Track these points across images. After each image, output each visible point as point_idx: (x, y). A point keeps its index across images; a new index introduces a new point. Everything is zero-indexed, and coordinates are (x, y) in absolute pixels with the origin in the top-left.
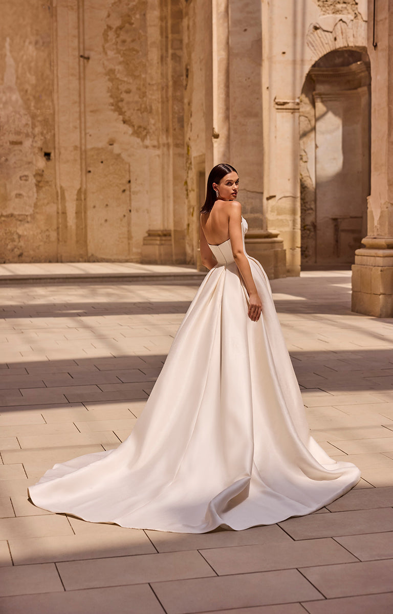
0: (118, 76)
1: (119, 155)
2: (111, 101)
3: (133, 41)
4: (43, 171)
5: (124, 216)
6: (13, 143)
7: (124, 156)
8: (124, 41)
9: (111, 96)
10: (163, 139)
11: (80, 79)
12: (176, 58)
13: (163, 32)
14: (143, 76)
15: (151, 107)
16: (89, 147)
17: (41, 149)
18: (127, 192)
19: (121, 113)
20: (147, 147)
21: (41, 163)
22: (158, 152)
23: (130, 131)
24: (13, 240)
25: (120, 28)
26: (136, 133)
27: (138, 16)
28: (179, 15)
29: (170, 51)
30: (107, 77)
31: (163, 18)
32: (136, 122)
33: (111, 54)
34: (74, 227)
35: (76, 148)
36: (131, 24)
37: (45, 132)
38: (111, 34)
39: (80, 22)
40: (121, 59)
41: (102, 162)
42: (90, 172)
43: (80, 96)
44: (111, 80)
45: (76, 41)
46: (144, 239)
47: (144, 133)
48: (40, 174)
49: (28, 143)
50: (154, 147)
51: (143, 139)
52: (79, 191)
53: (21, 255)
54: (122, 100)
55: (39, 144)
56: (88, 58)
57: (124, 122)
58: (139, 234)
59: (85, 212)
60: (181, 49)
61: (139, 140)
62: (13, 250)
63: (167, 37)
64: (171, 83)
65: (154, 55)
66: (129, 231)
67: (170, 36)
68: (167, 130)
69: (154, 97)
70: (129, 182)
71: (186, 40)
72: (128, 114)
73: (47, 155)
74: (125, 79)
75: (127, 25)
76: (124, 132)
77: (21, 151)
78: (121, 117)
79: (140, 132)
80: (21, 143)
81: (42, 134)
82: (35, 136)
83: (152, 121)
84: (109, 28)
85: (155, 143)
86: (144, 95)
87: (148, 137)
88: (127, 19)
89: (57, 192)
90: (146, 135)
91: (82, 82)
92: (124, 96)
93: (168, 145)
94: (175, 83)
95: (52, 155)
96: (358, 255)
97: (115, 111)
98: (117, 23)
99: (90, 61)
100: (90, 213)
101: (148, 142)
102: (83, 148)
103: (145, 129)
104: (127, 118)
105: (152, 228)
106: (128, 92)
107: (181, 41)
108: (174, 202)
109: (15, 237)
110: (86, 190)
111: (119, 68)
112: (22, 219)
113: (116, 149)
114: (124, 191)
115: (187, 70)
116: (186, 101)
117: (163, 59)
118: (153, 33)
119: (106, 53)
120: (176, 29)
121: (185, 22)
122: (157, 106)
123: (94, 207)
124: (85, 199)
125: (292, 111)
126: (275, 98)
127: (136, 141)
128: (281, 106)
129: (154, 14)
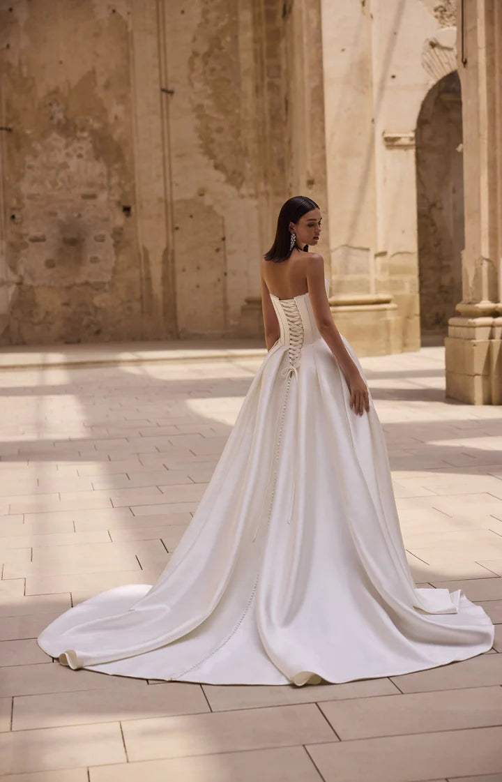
0: (208, 112)
1: (211, 208)
2: (201, 142)
3: (224, 69)
4: (122, 229)
5: (219, 280)
6: (86, 197)
7: (217, 208)
8: (213, 70)
9: (200, 137)
10: (262, 187)
11: (162, 117)
12: (273, 87)
13: (258, 57)
14: (237, 111)
15: (246, 148)
16: (175, 198)
17: (119, 203)
18: (221, 253)
19: (212, 156)
20: (243, 196)
21: (119, 219)
22: (254, 203)
23: (223, 177)
24: (88, 314)
25: (209, 54)
26: (230, 180)
27: (228, 39)
28: (276, 36)
29: (267, 80)
30: (195, 114)
31: (256, 40)
32: (230, 168)
33: (198, 86)
34: (160, 297)
35: (160, 200)
36: (220, 48)
37: (123, 182)
38: (198, 62)
39: (161, 48)
40: (210, 92)
41: (191, 216)
42: (177, 228)
43: (163, 138)
44: (198, 117)
45: (157, 70)
46: (243, 308)
47: (239, 180)
48: (118, 233)
49: (103, 197)
50: (251, 196)
51: (238, 187)
52: (166, 252)
53: (98, 332)
54: (212, 141)
55: (117, 197)
56: (171, 93)
57: (216, 167)
58: (237, 302)
59: (174, 277)
60: (279, 76)
61: (234, 189)
62: (88, 326)
63: (262, 63)
64: (268, 118)
65: (248, 85)
66: (225, 300)
67: (266, 61)
68: (265, 176)
69: (249, 136)
70: (224, 239)
71: (284, 67)
72: (220, 158)
73: (127, 210)
74: (216, 116)
75: (216, 51)
76: (215, 179)
77: (95, 206)
78: (212, 162)
79: (235, 178)
80: (94, 197)
81: (119, 184)
82: (110, 188)
83: (248, 166)
84: (195, 54)
85: (252, 191)
86: (238, 134)
87: (244, 184)
88: (215, 42)
89: (139, 255)
90: (241, 183)
91: (165, 121)
92: (215, 136)
93: (267, 194)
94: (273, 118)
95: (133, 210)
96: (451, 326)
97: (205, 154)
98: (203, 48)
99: (175, 95)
100: (180, 277)
101: (244, 191)
102: (169, 200)
103: (240, 174)
104: (219, 162)
105: (251, 295)
106: (220, 130)
107: (279, 67)
109: (91, 310)
110: (173, 252)
111: (208, 103)
112: (98, 287)
113: (208, 200)
114: (218, 250)
115: (287, 102)
116: (286, 139)
117: (257, 90)
118: (246, 58)
119: (192, 85)
120: (273, 53)
121: (282, 45)
122: (252, 147)
123: (184, 270)
124: (173, 261)
125: (405, 147)
126: (384, 133)
127: (231, 190)
128: (391, 142)
129: (246, 36)
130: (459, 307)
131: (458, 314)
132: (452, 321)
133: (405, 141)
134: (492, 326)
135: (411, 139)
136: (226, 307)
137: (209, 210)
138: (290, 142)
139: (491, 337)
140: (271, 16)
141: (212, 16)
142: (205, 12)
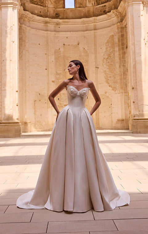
0: (107, 72)
1: (108, 96)
2: (105, 80)
3: (111, 62)
5: (110, 115)
7: (110, 97)
8: (109, 62)
9: (105, 79)
10: (121, 91)
11: (96, 74)
12: (124, 66)
13: (120, 59)
14: (115, 72)
15: (117, 82)
18: (111, 108)
19: (108, 84)
20: (116, 93)
22: (120, 95)
23: (111, 89)
26: (113, 90)
27: (112, 54)
28: (124, 53)
29: (122, 64)
30: (104, 73)
31: (119, 55)
32: (113, 86)
33: (105, 66)
34: (95, 119)
36: (111, 57)
38: (105, 60)
39: (96, 57)
40: (108, 68)
43: (96, 79)
44: (105, 74)
45: (95, 63)
46: (116, 122)
47: (115, 89)
50: (118, 93)
51: (115, 91)
54: (109, 80)
56: (98, 68)
58: (115, 120)
59: (99, 114)
60: (125, 63)
61: (114, 91)
63: (121, 60)
64: (122, 74)
65: (117, 65)
66: (112, 120)
67: (122, 59)
68: (122, 88)
69: (118, 78)
70: (112, 104)
71: (126, 61)
72: (110, 84)
74: (109, 73)
75: (109, 57)
76: (109, 89)
79: (114, 89)
83: (118, 86)
84: (104, 58)
85: (119, 92)
86: (115, 78)
87: (117, 90)
88: (109, 56)
90: (116, 90)
91: (97, 75)
92: (109, 78)
93: (122, 93)
94: (124, 74)
97: (106, 83)
98: (107, 57)
99: (99, 69)
101: (116, 92)
103: (116, 88)
104: (110, 85)
105: (119, 118)
106: (110, 77)
107: (125, 61)
108: (125, 110)
111: (107, 70)
113: (107, 94)
114: (110, 107)
115: (127, 69)
116: (127, 79)
117: (120, 67)
118: (117, 59)
119: (103, 66)
120: (123, 57)
121: (126, 55)
122: (119, 81)
123: (101, 112)
129: (117, 54)
136: (112, 122)
140: (123, 49)
141: (108, 49)
142: (107, 48)
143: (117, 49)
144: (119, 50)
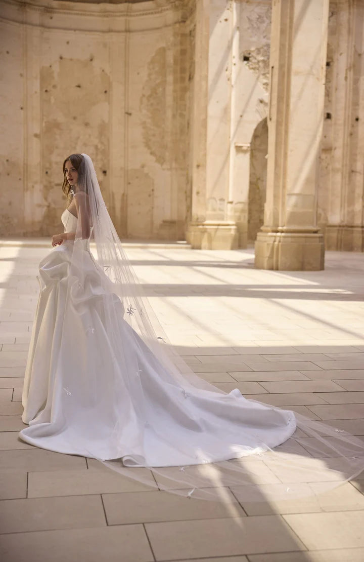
0: (148, 125)
2: (144, 140)
3: (158, 104)
4: (102, 182)
5: (149, 211)
7: (150, 174)
8: (152, 105)
9: (144, 138)
10: (174, 165)
11: (125, 126)
12: (182, 115)
13: (175, 99)
14: (163, 126)
15: (167, 145)
16: (129, 168)
17: (101, 169)
18: (152, 197)
19: (149, 148)
20: (164, 169)
21: (101, 177)
22: (170, 173)
23: (154, 158)
25: (150, 96)
26: (158, 161)
27: (161, 89)
28: (185, 90)
29: (179, 111)
30: (142, 126)
31: (175, 91)
32: (158, 155)
33: (144, 111)
34: (119, 217)
35: (121, 169)
36: (156, 94)
37: (103, 158)
38: (145, 100)
39: (126, 91)
40: (150, 115)
41: (137, 178)
42: (129, 183)
43: (125, 137)
44: (144, 128)
45: (123, 102)
46: (161, 225)
50: (168, 169)
51: (162, 164)
52: (123, 195)
54: (150, 140)
55: (100, 166)
56: (130, 114)
57: (151, 153)
58: (158, 222)
59: (126, 208)
60: (185, 110)
63: (177, 103)
64: (178, 131)
65: (169, 113)
67: (179, 102)
68: (176, 160)
69: (168, 139)
70: (153, 190)
71: (188, 105)
72: (153, 149)
73: (105, 172)
74: (152, 127)
75: (154, 95)
76: (150, 160)
78: (149, 151)
79: (161, 160)
81: (102, 160)
82: (97, 161)
83: (167, 154)
84: (144, 96)
85: (168, 167)
86: (163, 138)
87: (165, 163)
88: (154, 90)
90: (163, 162)
91: (126, 128)
92: (151, 138)
93: (176, 169)
94: (181, 131)
95: (107, 173)
97: (146, 146)
98: (148, 93)
99: (132, 116)
100: (129, 208)
101: (165, 166)
102: (126, 169)
103: (163, 158)
104: (152, 151)
106: (154, 135)
107: (185, 105)
108: (178, 202)
110: (127, 196)
111: (149, 121)
113: (146, 170)
114: (150, 196)
115: (188, 124)
117: (174, 116)
118: (169, 100)
119: (141, 111)
120: (182, 98)
121: (188, 94)
122: (170, 145)
123: (132, 205)
124: (127, 200)
125: (245, 152)
126: (235, 143)
127: (158, 166)
128: (239, 149)
129: (170, 89)
130: (262, 228)
131: (261, 231)
132: (259, 234)
133: (245, 148)
134: (275, 237)
135: (248, 147)
136: (152, 224)
137: (147, 175)
138: (189, 144)
139: (275, 241)
140: (183, 79)
141: (153, 77)
142: (149, 75)
143: (170, 78)
144: (175, 82)
